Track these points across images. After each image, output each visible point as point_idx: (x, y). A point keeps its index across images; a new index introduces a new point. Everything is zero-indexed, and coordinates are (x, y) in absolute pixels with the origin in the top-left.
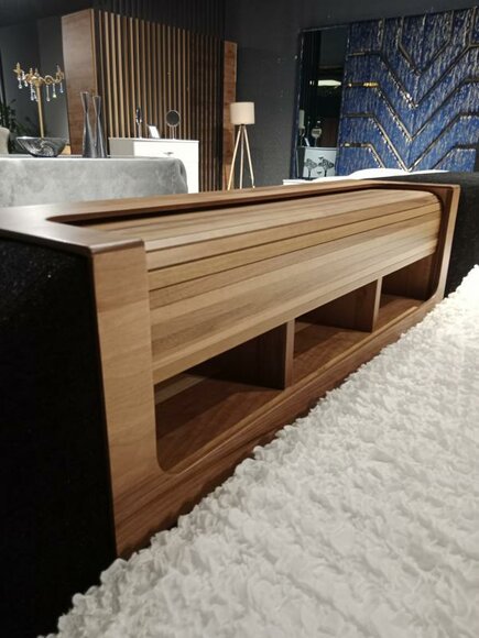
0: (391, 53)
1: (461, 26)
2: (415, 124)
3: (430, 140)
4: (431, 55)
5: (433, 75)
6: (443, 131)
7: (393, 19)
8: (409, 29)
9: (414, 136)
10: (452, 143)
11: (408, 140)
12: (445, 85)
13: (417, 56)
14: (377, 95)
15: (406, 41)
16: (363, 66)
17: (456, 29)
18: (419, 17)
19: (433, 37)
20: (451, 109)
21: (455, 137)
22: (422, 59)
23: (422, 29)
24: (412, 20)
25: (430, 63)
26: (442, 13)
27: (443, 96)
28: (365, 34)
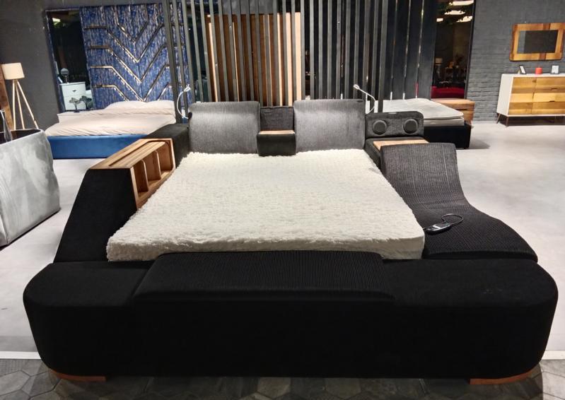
0: (113, 28)
1: (152, 13)
2: (140, 72)
3: (152, 82)
4: (139, 30)
5: (144, 42)
6: (158, 76)
7: (109, 6)
8: (121, 13)
9: (141, 79)
10: (165, 83)
11: (139, 82)
12: (152, 48)
13: (131, 30)
14: (110, 55)
15: (121, 21)
16: (96, 36)
17: (150, 15)
18: (126, 6)
19: (138, 19)
20: (159, 63)
21: (166, 79)
22: (134, 32)
23: (129, 14)
24: (122, 7)
25: (140, 34)
26: (140, 5)
27: (153, 55)
28: (92, 15)
